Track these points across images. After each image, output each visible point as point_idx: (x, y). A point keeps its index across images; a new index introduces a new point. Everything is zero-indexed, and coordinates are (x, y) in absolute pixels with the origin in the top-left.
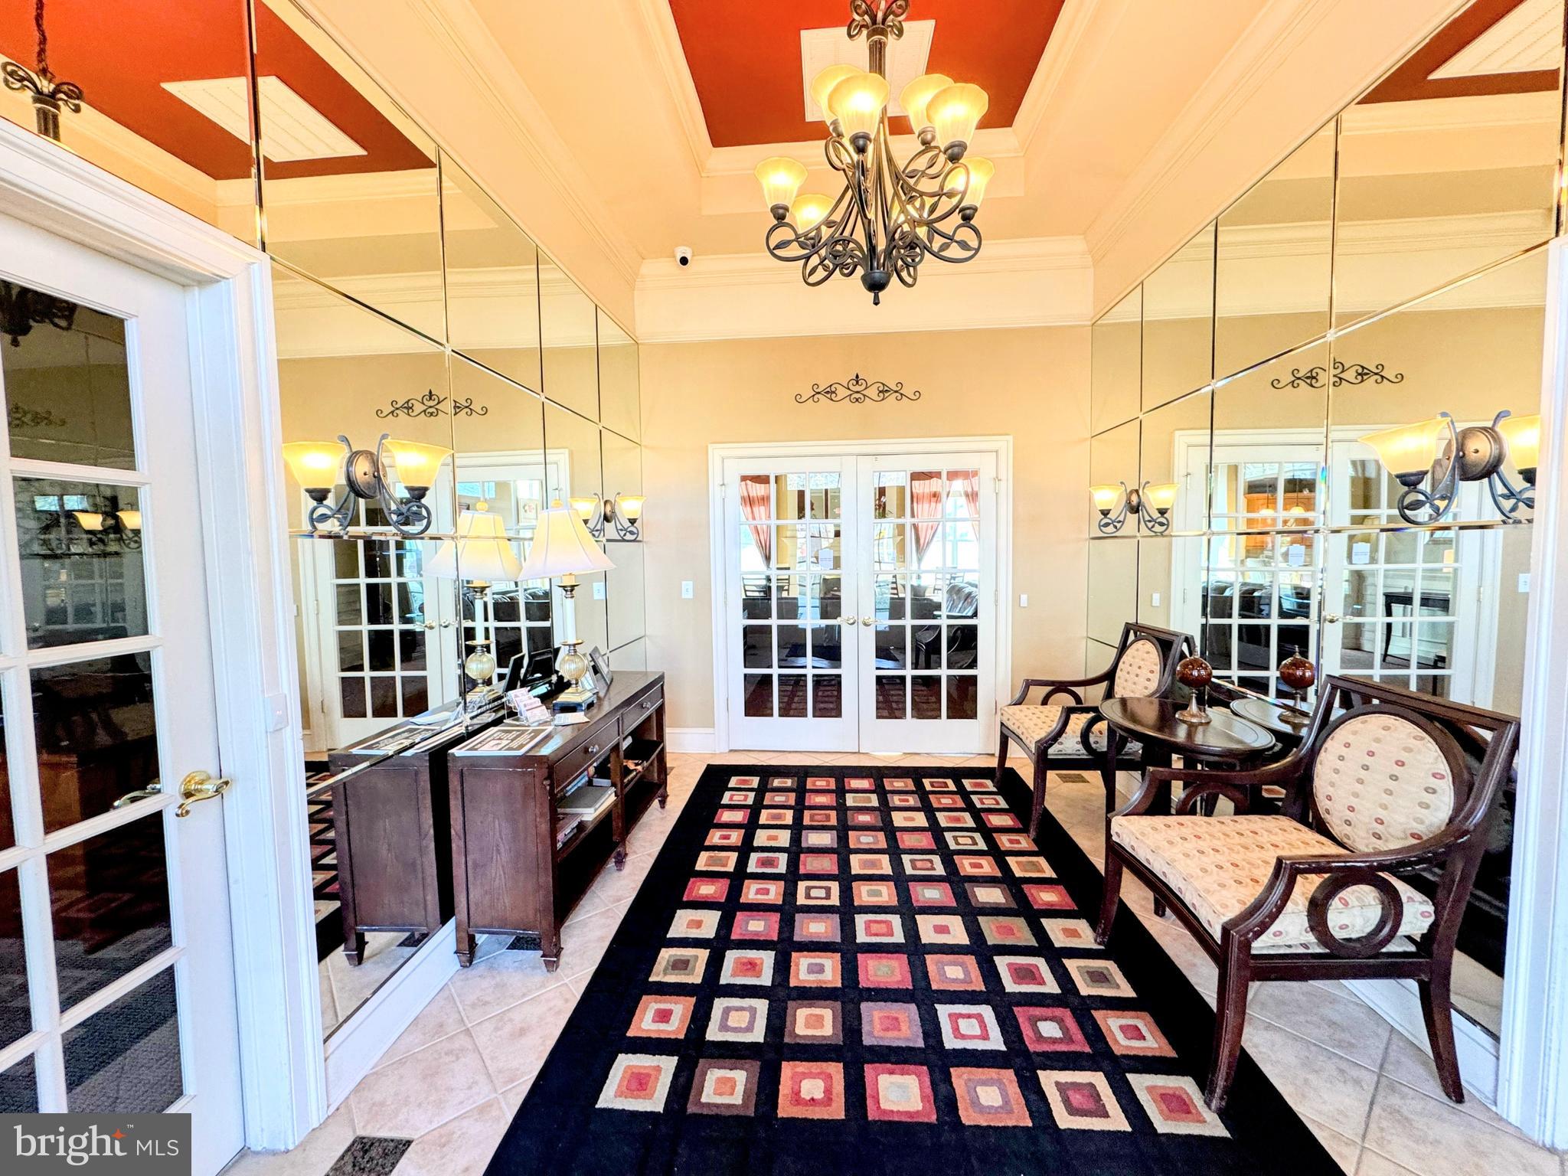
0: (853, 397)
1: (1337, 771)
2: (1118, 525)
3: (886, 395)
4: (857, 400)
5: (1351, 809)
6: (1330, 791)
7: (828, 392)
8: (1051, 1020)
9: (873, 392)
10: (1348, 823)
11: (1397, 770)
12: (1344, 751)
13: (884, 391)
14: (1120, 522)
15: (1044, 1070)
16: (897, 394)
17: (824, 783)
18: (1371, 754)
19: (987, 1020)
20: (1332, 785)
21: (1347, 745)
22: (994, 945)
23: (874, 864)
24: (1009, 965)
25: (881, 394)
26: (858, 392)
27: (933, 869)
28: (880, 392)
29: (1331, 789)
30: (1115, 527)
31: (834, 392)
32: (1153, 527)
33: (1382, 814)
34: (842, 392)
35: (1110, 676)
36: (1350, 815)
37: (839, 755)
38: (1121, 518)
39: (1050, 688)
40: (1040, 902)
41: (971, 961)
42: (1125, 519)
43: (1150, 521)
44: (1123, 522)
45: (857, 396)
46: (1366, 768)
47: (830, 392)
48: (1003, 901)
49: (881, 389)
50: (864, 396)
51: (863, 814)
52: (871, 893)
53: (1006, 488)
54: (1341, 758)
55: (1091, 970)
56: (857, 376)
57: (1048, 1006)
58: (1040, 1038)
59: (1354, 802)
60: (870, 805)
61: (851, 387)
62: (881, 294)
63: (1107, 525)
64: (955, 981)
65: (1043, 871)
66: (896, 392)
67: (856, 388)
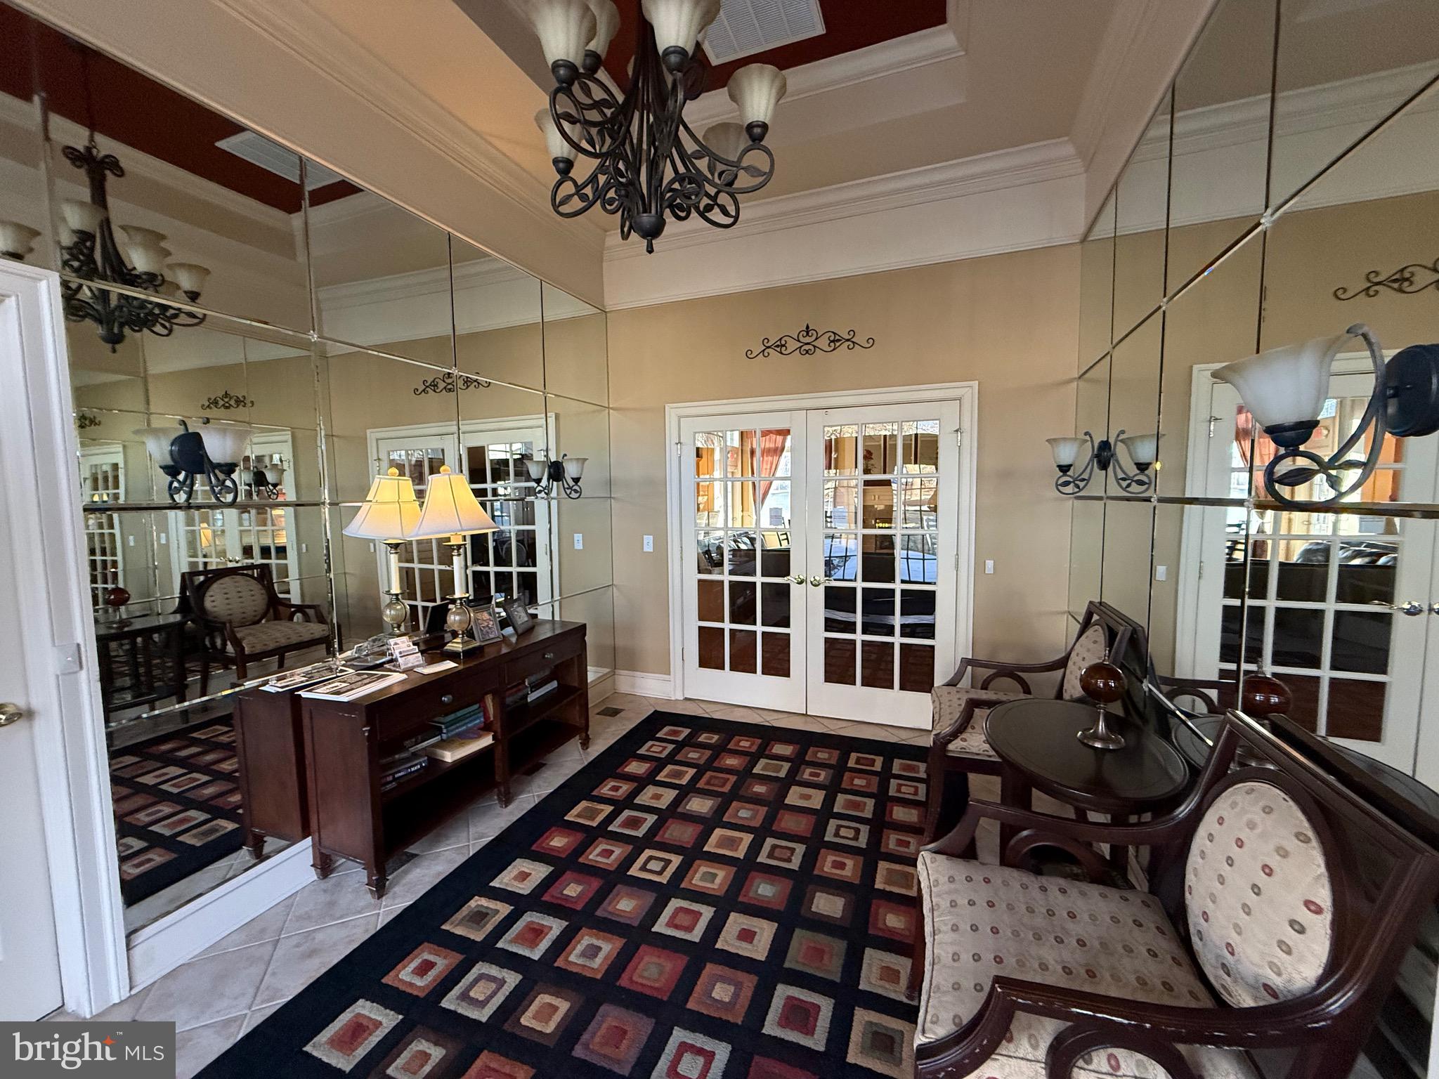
0: (803, 349)
2: (1082, 484)
3: (838, 344)
4: (807, 352)
7: (778, 346)
9: (823, 343)
11: (1262, 880)
13: (836, 340)
14: (1083, 480)
16: (849, 343)
25: (832, 344)
26: (808, 344)
28: (832, 341)
30: (1078, 487)
31: (784, 346)
32: (1129, 485)
34: (792, 345)
38: (1085, 476)
42: (1090, 478)
43: (1124, 479)
44: (1088, 480)
45: (807, 347)
47: (780, 346)
49: (832, 338)
50: (815, 347)
56: (808, 327)
61: (801, 339)
63: (1066, 484)
66: (848, 340)
67: (808, 340)
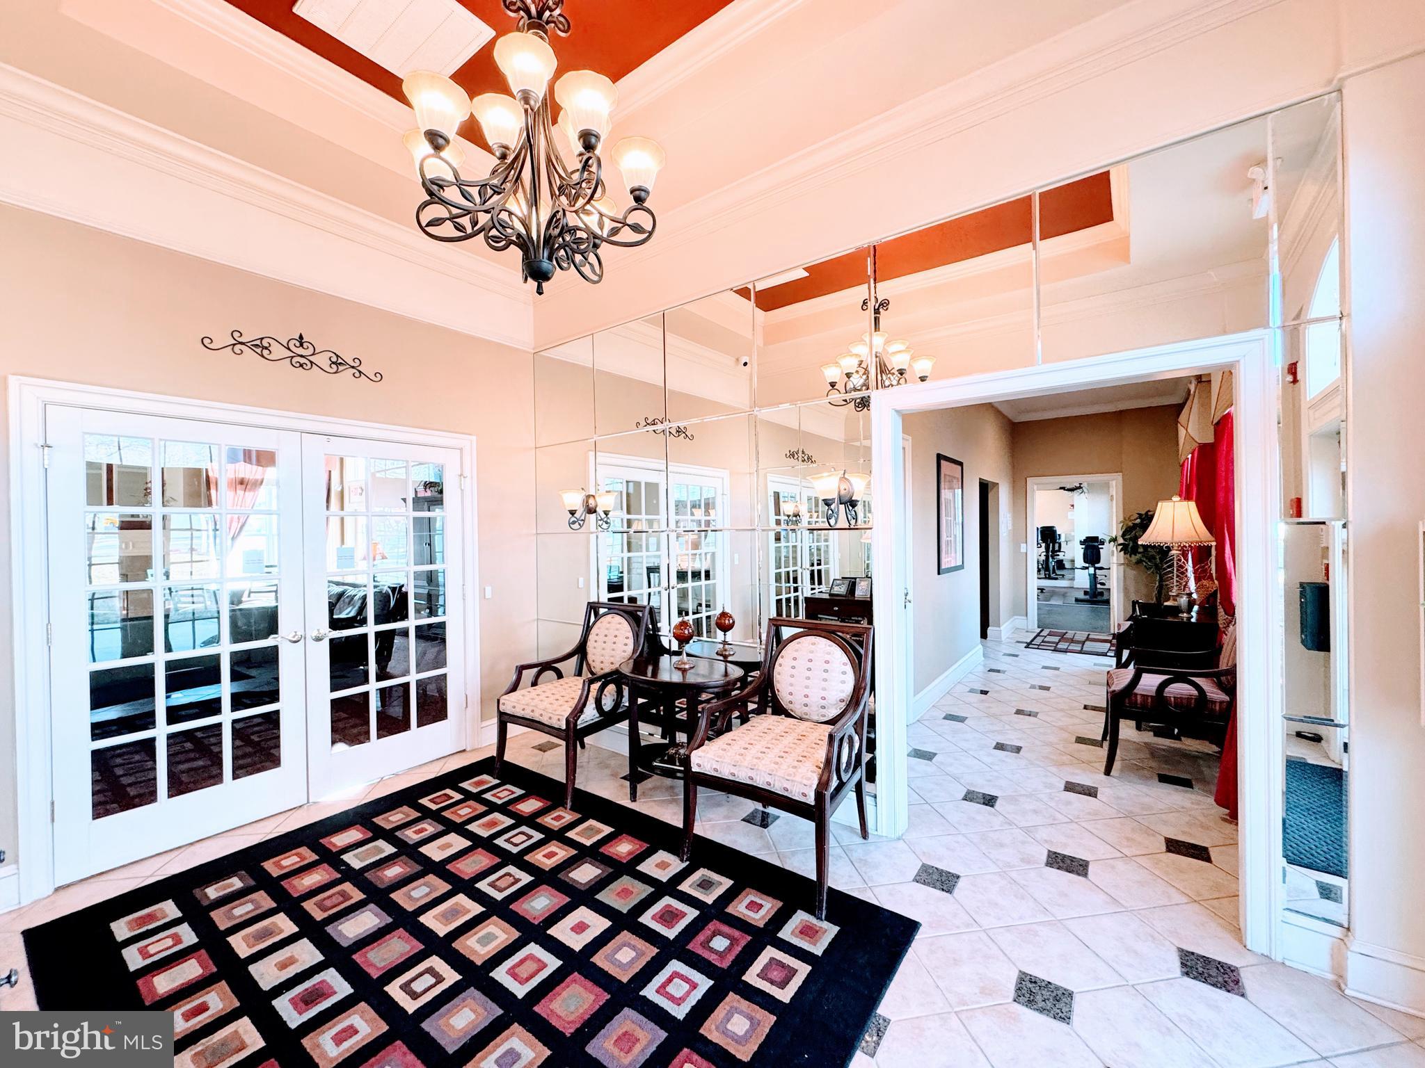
0: (295, 360)
1: (792, 676)
2: (581, 523)
3: (341, 368)
4: (301, 365)
5: (806, 696)
6: (791, 689)
7: (256, 346)
8: (714, 936)
9: (323, 360)
10: (806, 705)
11: (826, 666)
12: (794, 663)
13: (338, 363)
15: (744, 974)
16: (354, 371)
17: (295, 859)
18: (810, 661)
19: (682, 972)
20: (791, 685)
21: (795, 659)
22: (629, 911)
23: (455, 912)
24: (653, 918)
25: (334, 366)
26: (302, 356)
27: (517, 881)
28: (333, 363)
29: (790, 688)
31: (266, 348)
33: (823, 694)
34: (278, 351)
35: (581, 650)
36: (806, 700)
37: (282, 818)
38: (583, 518)
39: (535, 670)
40: (624, 855)
41: (625, 936)
45: (302, 360)
46: (809, 669)
47: (260, 347)
48: (599, 871)
49: (333, 359)
50: (311, 362)
51: (389, 867)
52: (484, 941)
53: (470, 485)
54: (793, 667)
55: (698, 883)
56: (301, 337)
57: (702, 928)
58: (722, 955)
59: (806, 691)
60: (383, 856)
61: (292, 347)
62: (545, 285)
64: (632, 961)
65: (599, 831)
66: (353, 367)
67: (300, 351)
